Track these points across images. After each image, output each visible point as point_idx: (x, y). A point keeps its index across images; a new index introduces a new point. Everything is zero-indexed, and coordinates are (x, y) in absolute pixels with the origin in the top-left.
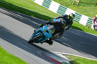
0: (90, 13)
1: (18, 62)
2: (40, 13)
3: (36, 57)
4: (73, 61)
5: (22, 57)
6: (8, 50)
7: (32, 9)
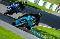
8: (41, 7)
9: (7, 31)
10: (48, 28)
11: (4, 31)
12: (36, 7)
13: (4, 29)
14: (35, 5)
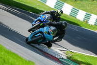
0: (88, 8)
1: (15, 57)
2: (38, 8)
3: (33, 52)
4: (71, 57)
5: (20, 53)
6: (5, 46)
7: (29, 4)
8: (81, 22)
9: (26, 61)
10: (93, 57)
11: (21, 62)
12: (74, 21)
13: (22, 59)
14: (71, 19)
